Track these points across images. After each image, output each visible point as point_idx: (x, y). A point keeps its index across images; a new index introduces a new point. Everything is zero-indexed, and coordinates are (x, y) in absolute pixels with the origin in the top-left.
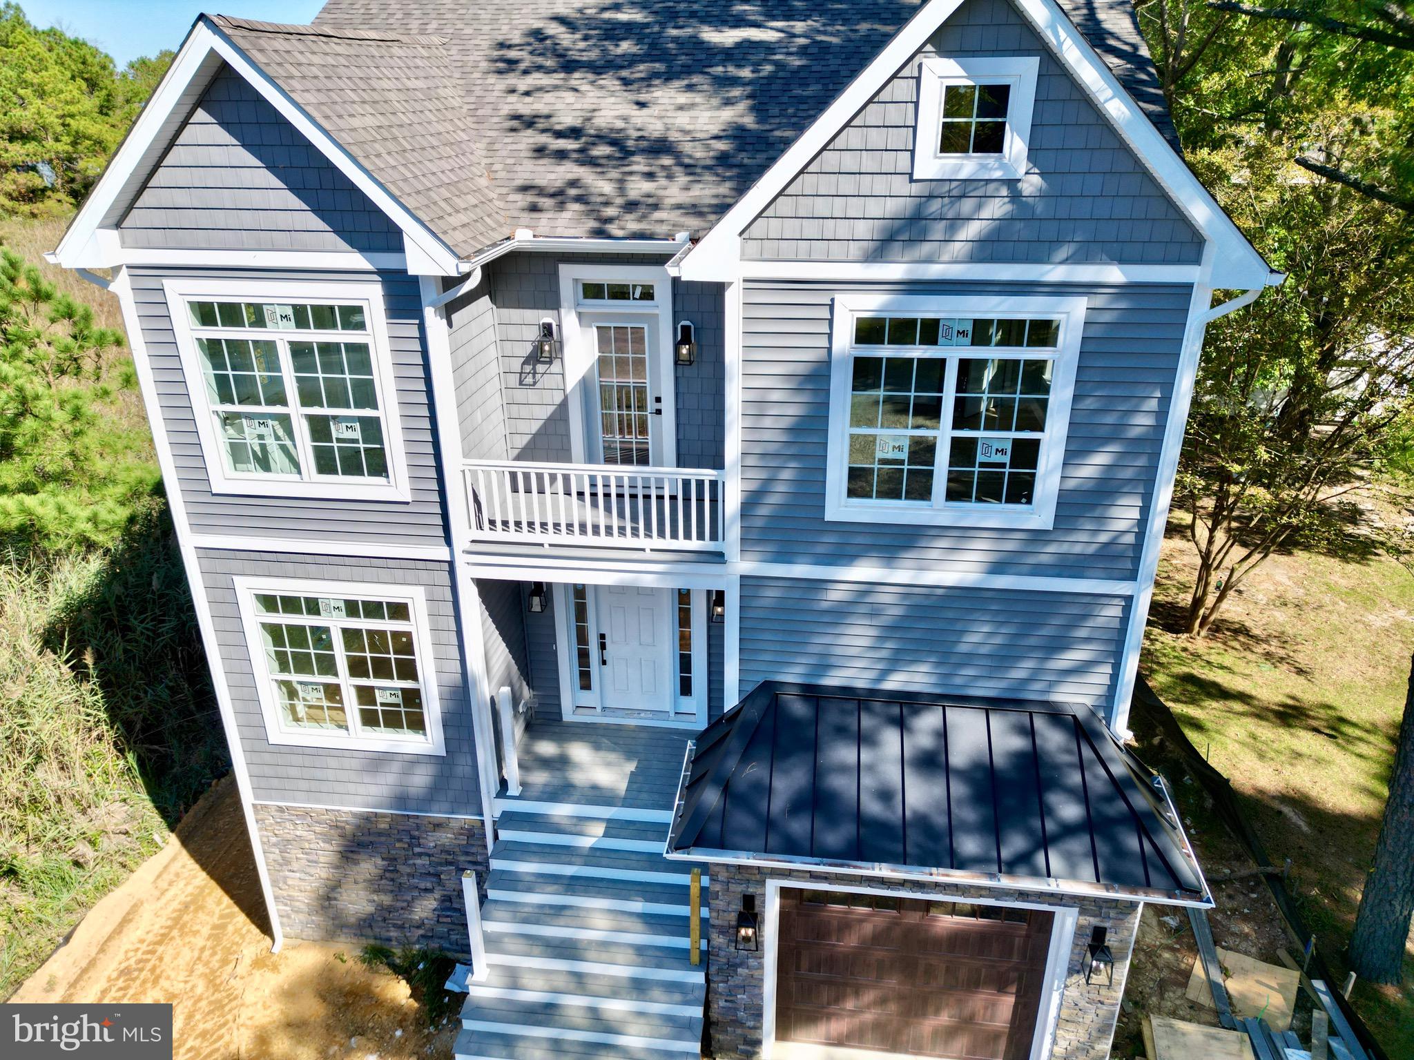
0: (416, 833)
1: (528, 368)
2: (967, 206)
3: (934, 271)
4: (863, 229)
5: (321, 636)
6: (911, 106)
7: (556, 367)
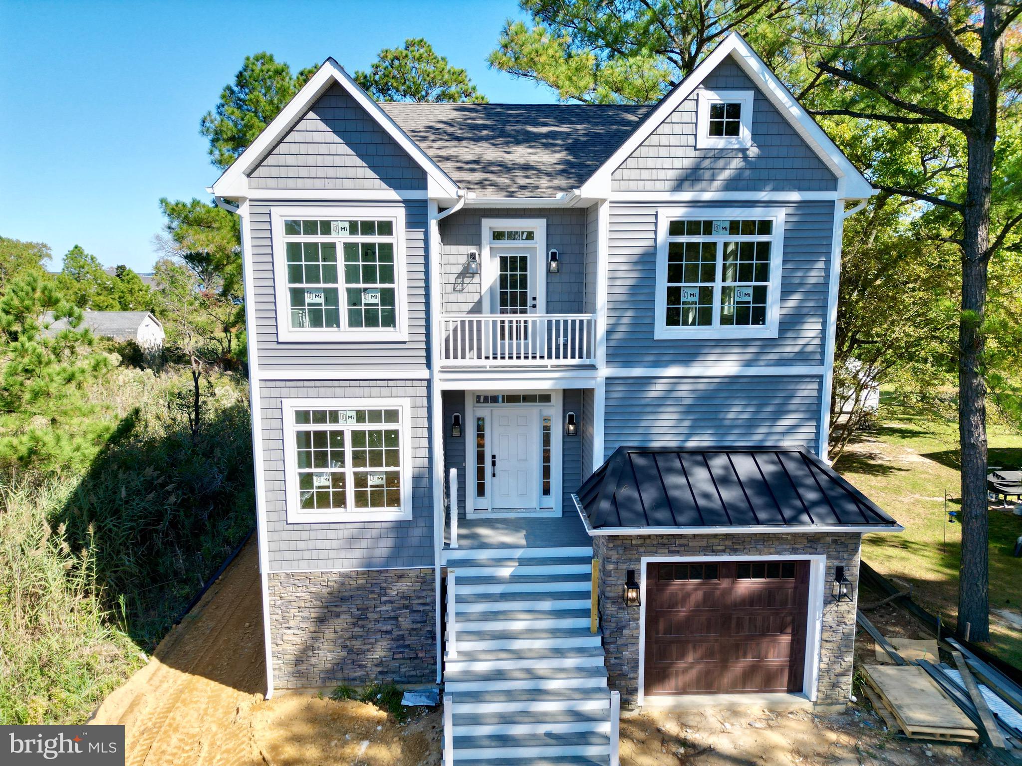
0: (384, 585)
1: (459, 281)
2: (721, 163)
3: (707, 196)
4: (672, 174)
5: (337, 436)
6: (694, 114)
7: (476, 279)
